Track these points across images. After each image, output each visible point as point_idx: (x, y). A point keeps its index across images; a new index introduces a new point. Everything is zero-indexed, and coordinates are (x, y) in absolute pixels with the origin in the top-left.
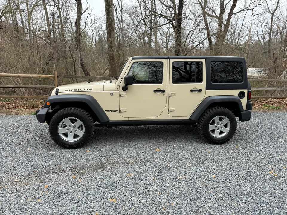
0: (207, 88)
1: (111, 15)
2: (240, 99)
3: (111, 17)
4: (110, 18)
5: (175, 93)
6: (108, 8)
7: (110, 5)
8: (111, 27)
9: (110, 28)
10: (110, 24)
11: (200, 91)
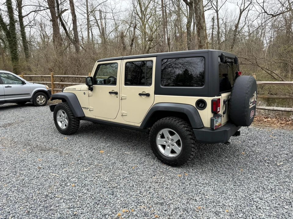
0: (156, 93)
1: (198, 13)
2: (199, 111)
3: (199, 14)
4: (198, 16)
5: (125, 96)
6: (196, 6)
7: (197, 2)
8: (200, 25)
9: (199, 27)
10: (198, 23)
11: (148, 95)
